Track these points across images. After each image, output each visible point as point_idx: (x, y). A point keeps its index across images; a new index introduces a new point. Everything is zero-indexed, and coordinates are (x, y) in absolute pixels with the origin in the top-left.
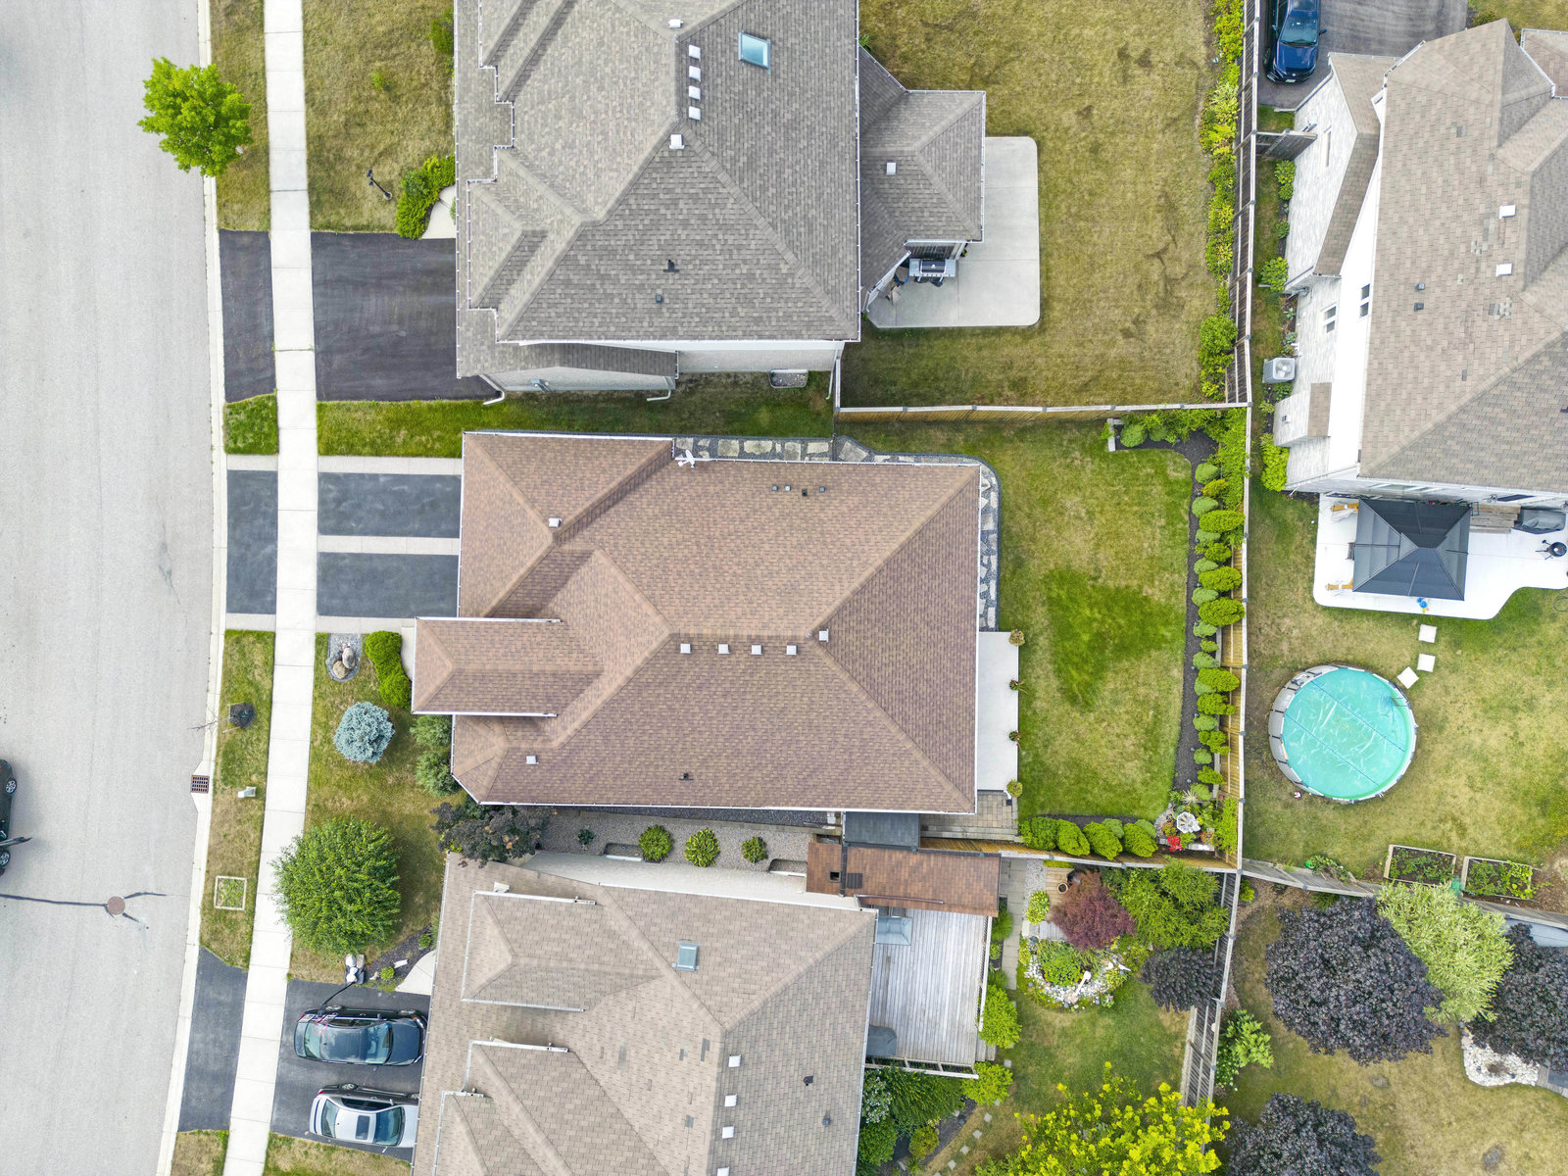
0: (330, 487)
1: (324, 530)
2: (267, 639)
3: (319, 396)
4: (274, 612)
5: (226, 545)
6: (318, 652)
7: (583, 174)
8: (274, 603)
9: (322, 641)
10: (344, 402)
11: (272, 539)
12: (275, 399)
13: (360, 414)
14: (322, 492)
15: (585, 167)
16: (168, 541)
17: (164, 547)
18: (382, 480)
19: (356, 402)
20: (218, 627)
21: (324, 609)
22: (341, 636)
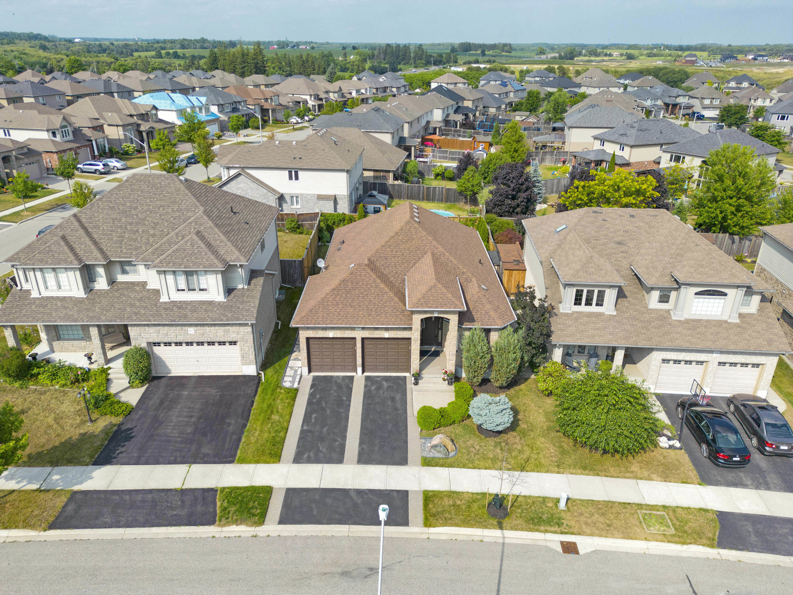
0: (306, 456)
1: (340, 461)
2: (429, 497)
3: (232, 462)
4: (406, 492)
5: (347, 526)
6: (436, 465)
7: (175, 219)
8: (398, 491)
9: (428, 462)
10: (241, 447)
11: (345, 492)
12: (223, 489)
13: (253, 440)
14: (309, 461)
15: (172, 217)
16: (340, 570)
17: (345, 574)
18: (305, 428)
19: (243, 440)
20: (421, 533)
21: (402, 461)
22: (423, 450)
